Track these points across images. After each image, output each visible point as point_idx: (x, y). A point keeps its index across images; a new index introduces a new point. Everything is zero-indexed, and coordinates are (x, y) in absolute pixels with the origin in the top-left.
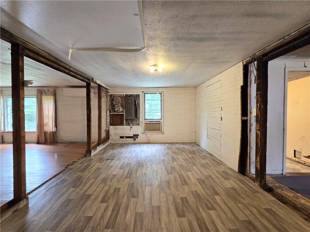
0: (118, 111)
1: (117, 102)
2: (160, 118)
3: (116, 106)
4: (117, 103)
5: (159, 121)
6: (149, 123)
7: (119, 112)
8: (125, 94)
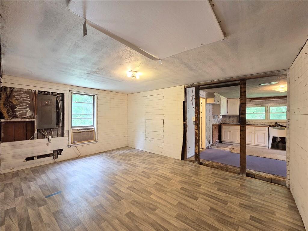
0: (23, 115)
1: (19, 101)
2: (93, 125)
3: (18, 108)
4: (21, 102)
5: (91, 129)
6: (78, 132)
7: (25, 118)
8: (37, 90)
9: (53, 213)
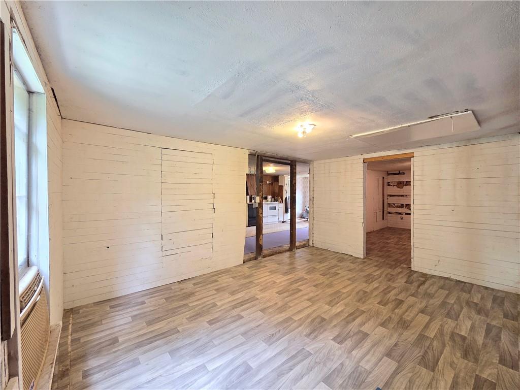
9: (433, 370)
